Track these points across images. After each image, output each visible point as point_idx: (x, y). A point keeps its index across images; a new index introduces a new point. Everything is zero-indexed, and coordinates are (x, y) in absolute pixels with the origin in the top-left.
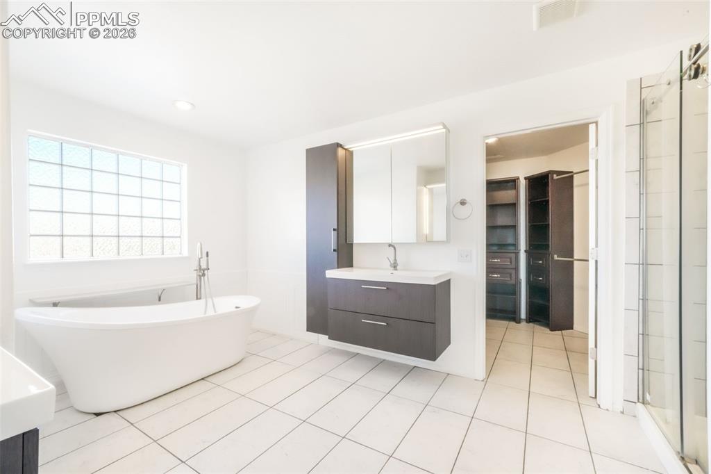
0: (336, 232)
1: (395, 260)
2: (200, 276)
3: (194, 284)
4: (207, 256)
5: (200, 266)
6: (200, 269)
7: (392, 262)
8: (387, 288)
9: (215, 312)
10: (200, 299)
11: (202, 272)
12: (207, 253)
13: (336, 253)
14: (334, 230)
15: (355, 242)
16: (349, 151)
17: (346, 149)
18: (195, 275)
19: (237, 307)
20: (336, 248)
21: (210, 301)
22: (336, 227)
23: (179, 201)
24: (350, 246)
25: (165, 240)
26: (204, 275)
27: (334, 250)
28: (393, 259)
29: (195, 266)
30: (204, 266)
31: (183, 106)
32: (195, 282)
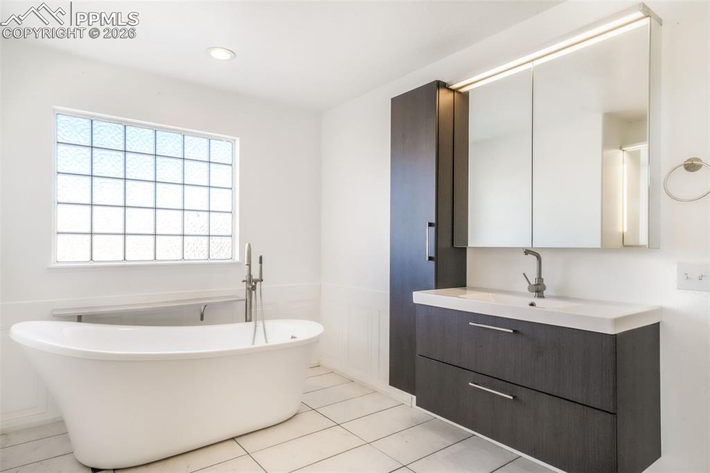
0: (433, 229)
1: (540, 278)
2: (249, 289)
3: (243, 300)
4: (261, 262)
5: (250, 275)
6: (250, 279)
7: (533, 282)
8: (514, 331)
9: (266, 342)
10: (250, 321)
11: (252, 284)
12: (261, 258)
13: (432, 263)
14: (430, 225)
15: (470, 245)
16: (460, 93)
17: (453, 91)
18: (245, 288)
19: (293, 337)
20: (433, 255)
21: (260, 324)
22: (433, 221)
23: (231, 189)
24: (461, 253)
25: (213, 239)
26: (254, 288)
27: (430, 258)
28: (536, 276)
29: (245, 276)
30: (256, 276)
31: (221, 55)
32: (245, 298)
